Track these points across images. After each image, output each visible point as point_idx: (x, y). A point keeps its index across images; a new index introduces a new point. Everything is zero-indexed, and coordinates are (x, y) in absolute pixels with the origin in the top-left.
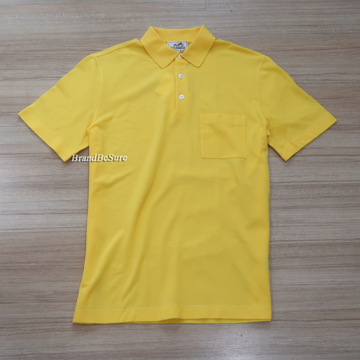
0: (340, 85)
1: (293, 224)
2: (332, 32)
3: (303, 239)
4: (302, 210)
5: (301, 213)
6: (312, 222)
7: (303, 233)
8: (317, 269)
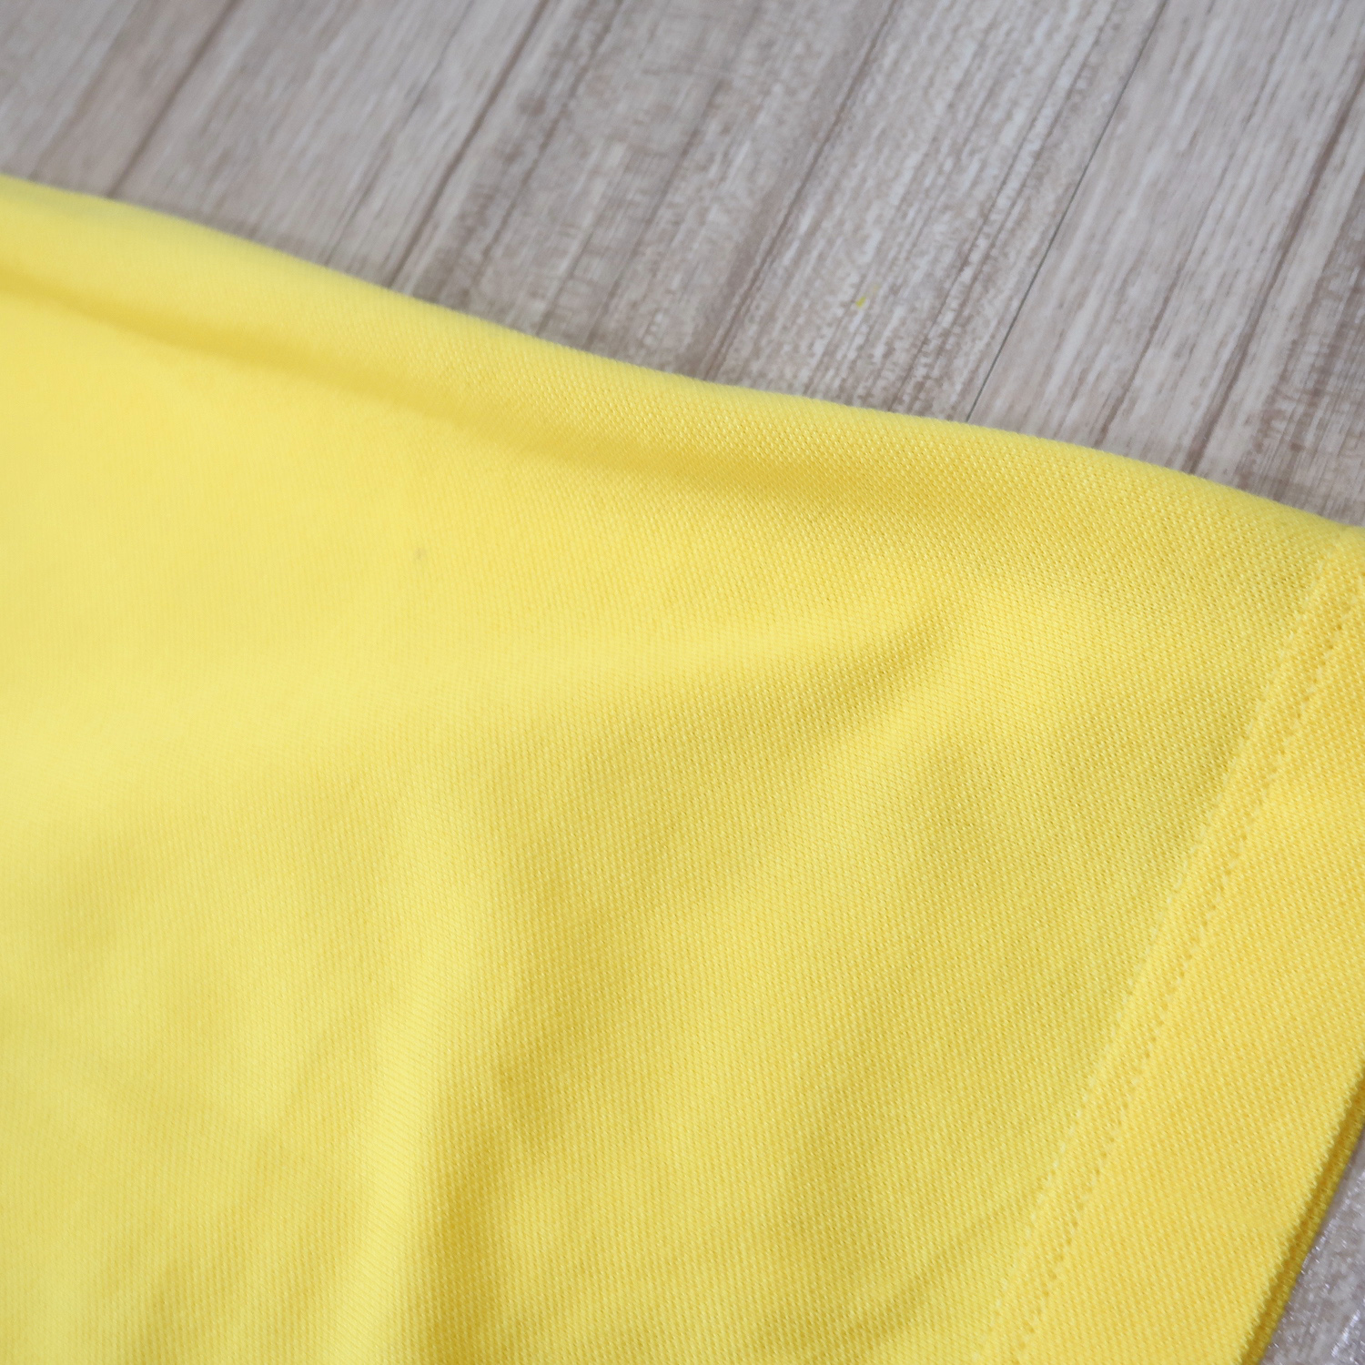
1: (939, 381)
3: (1231, 317)
4: (829, 198)
5: (857, 229)
6: (1041, 126)
7: (1142, 291)
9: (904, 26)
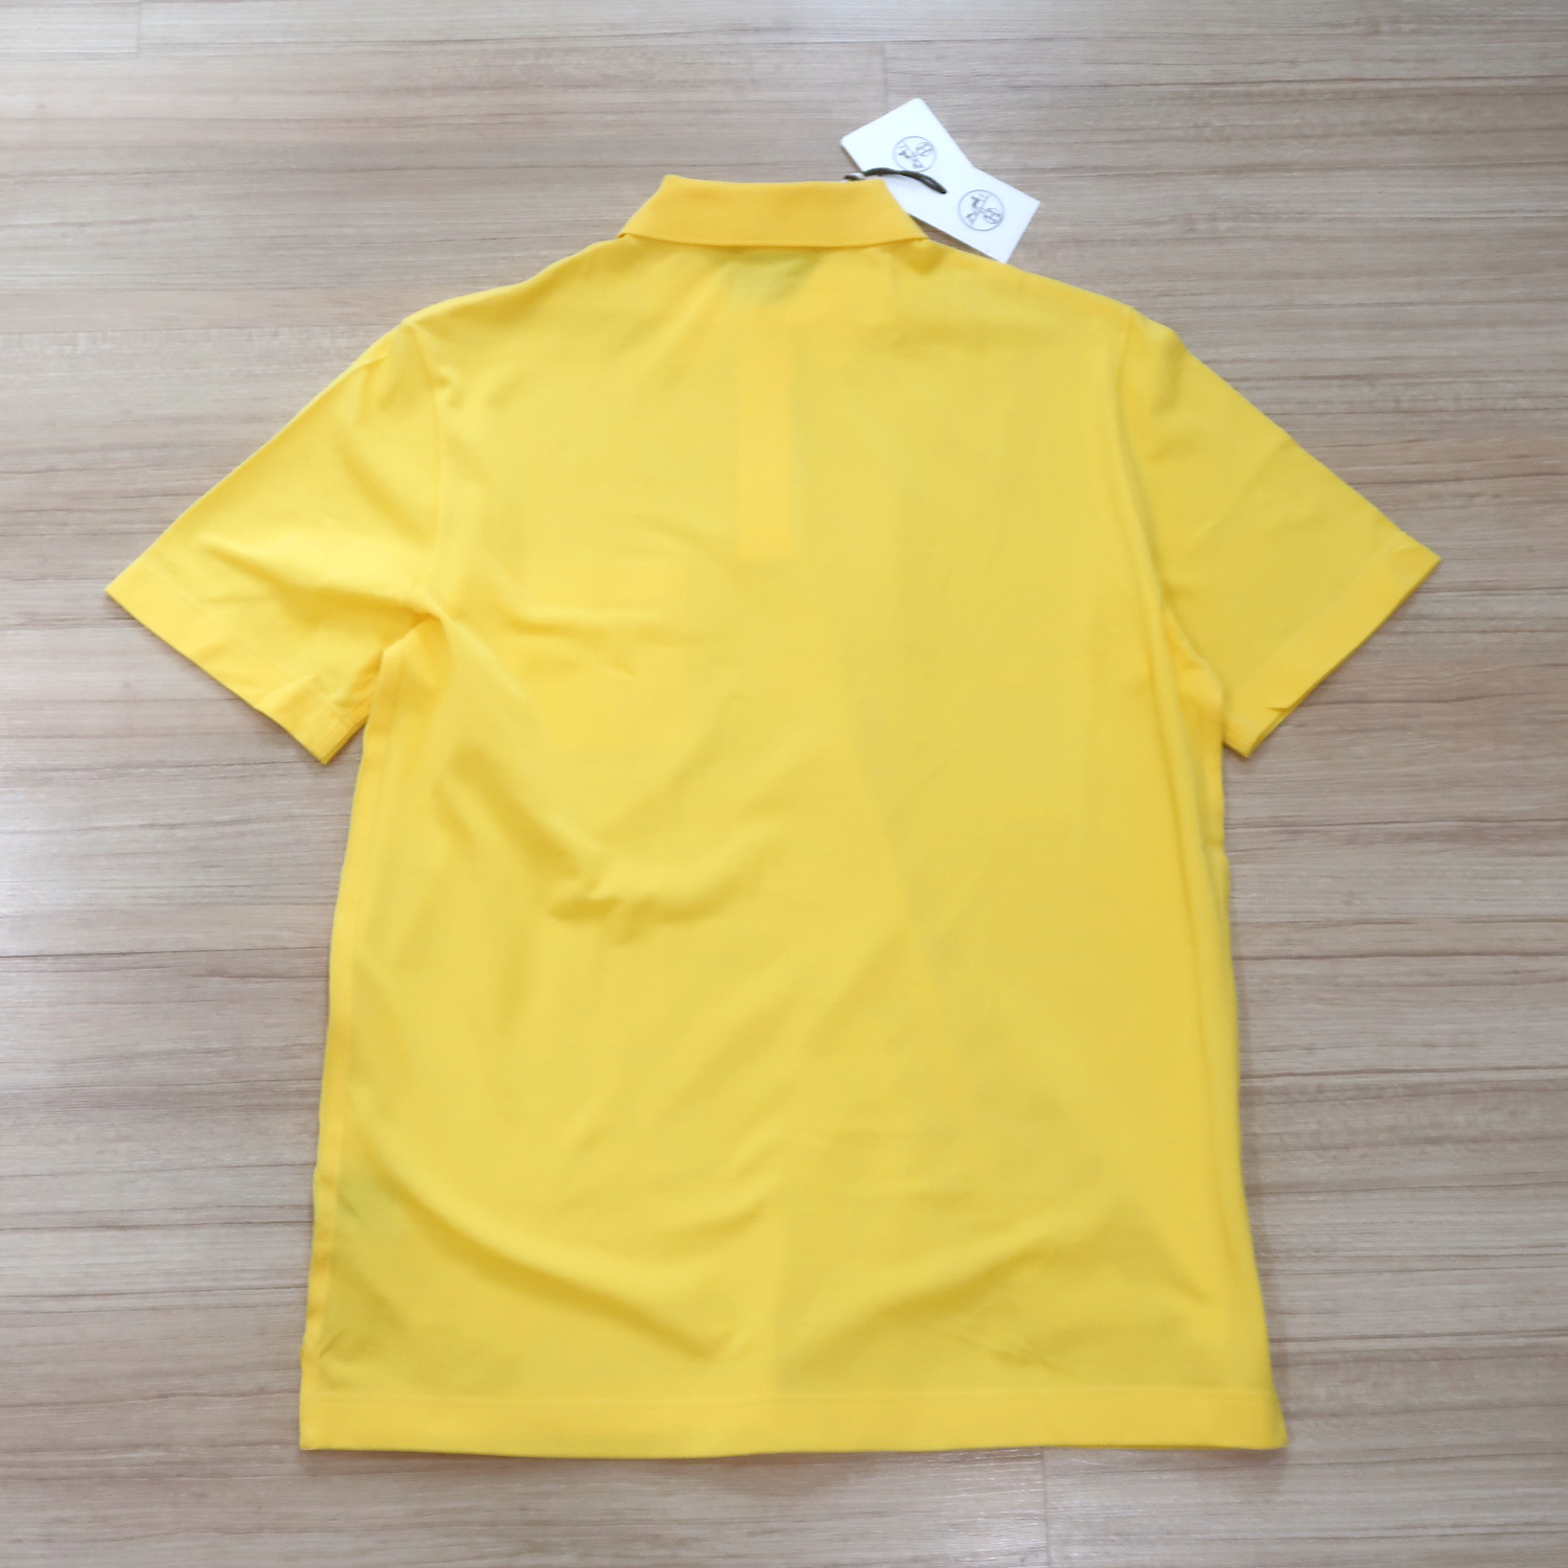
2: (1442, 404)
3: (1326, 1332)
4: (1324, 1201)
5: (1317, 1215)
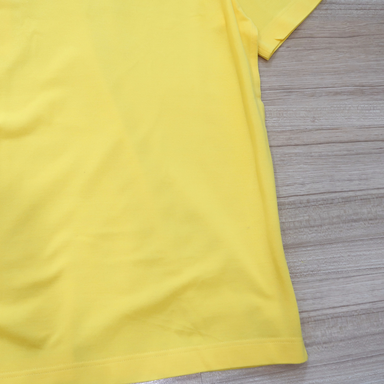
0: (355, 12)
1: (298, 277)
3: (319, 307)
4: (313, 250)
5: (311, 256)
6: (333, 271)
8: (350, 364)
9: (338, 245)
